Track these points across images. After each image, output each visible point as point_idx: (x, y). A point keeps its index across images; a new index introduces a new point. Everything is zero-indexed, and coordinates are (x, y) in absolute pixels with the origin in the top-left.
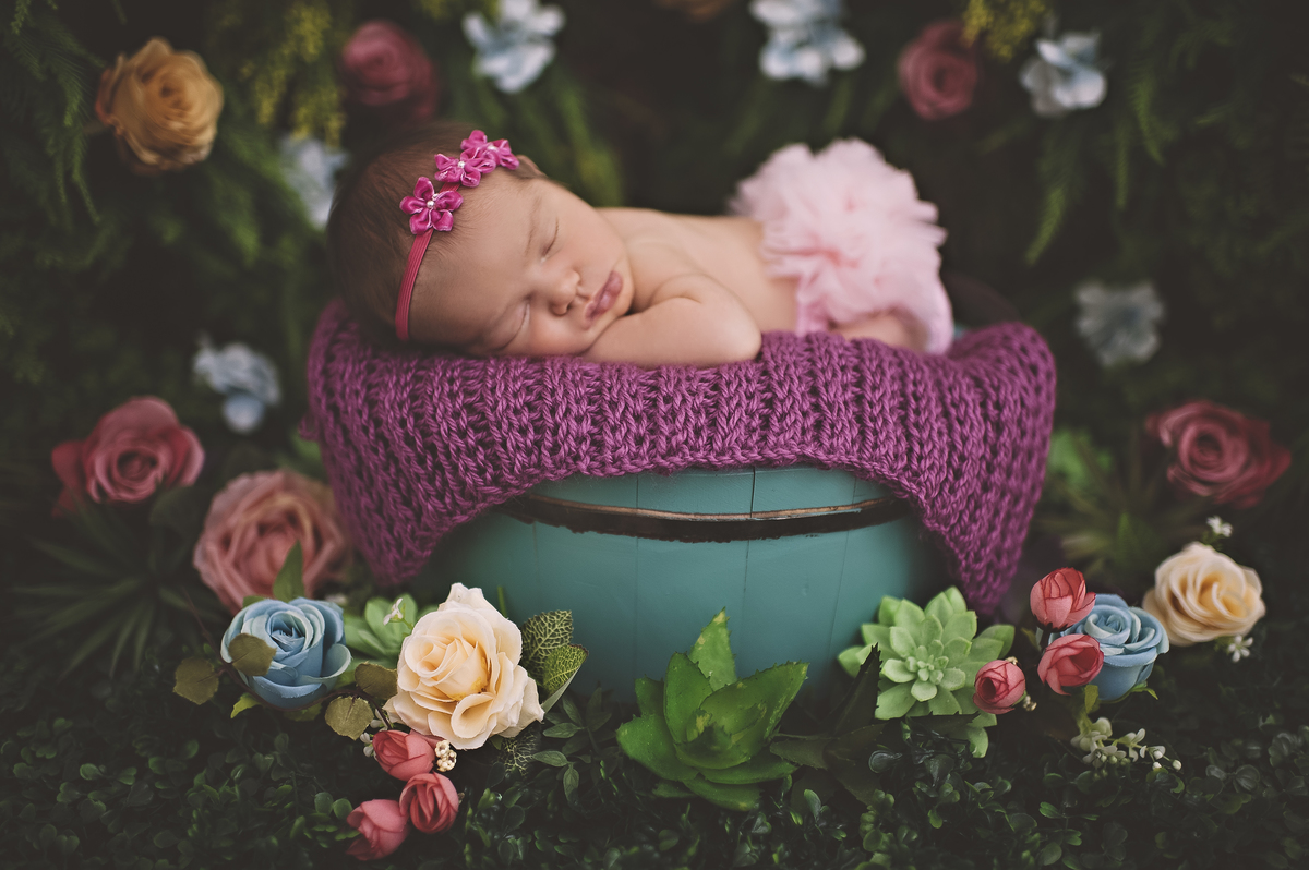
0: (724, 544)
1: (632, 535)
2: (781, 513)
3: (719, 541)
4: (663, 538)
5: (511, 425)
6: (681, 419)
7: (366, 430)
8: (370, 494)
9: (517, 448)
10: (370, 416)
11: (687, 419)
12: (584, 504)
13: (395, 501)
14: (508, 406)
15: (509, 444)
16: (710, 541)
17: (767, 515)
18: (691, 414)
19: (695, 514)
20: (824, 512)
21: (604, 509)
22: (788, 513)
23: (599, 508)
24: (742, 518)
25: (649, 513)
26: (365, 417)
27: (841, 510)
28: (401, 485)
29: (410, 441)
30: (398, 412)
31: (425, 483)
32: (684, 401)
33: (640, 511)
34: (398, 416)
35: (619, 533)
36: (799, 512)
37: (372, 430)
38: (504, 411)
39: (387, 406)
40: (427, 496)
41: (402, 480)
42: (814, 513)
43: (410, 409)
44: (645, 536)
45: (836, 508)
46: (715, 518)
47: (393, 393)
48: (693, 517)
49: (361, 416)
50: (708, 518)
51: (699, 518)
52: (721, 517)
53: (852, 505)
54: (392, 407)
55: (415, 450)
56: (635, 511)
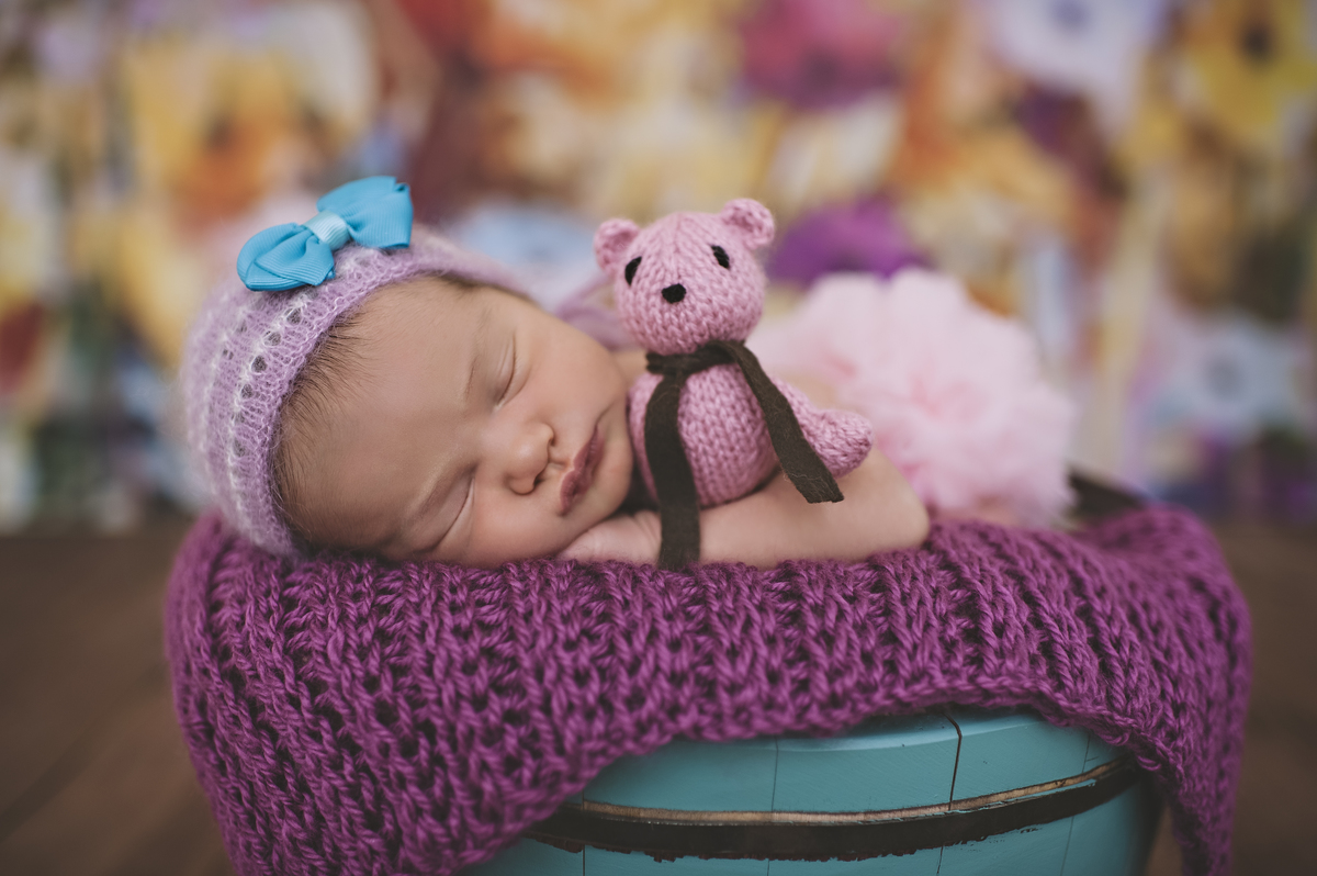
0: (906, 857)
1: (760, 858)
2: (994, 799)
3: (899, 853)
4: (810, 857)
5: (561, 670)
6: (842, 645)
7: (295, 702)
8: (300, 815)
9: (570, 709)
10: (298, 678)
11: (850, 645)
12: (679, 812)
13: (351, 821)
14: (555, 638)
15: (555, 704)
16: (884, 855)
17: (972, 804)
18: (854, 636)
19: (866, 813)
20: (1049, 790)
21: (713, 817)
22: (1002, 797)
23: (705, 817)
24: (937, 811)
25: (792, 818)
26: (289, 679)
27: (1071, 785)
28: (366, 794)
29: (385, 714)
30: (357, 665)
31: (413, 789)
32: (841, 614)
33: (776, 817)
34: (359, 674)
35: (737, 855)
36: (1016, 793)
37: (305, 702)
38: (550, 647)
39: (333, 657)
40: (417, 813)
41: (366, 783)
42: (1037, 793)
43: (383, 658)
44: (782, 857)
45: (1063, 781)
46: (897, 816)
47: (340, 635)
48: (861, 818)
49: (282, 679)
50: (886, 817)
51: (872, 818)
52: (905, 814)
53: (1083, 775)
54: (345, 660)
55: (395, 732)
56: (767, 817)
